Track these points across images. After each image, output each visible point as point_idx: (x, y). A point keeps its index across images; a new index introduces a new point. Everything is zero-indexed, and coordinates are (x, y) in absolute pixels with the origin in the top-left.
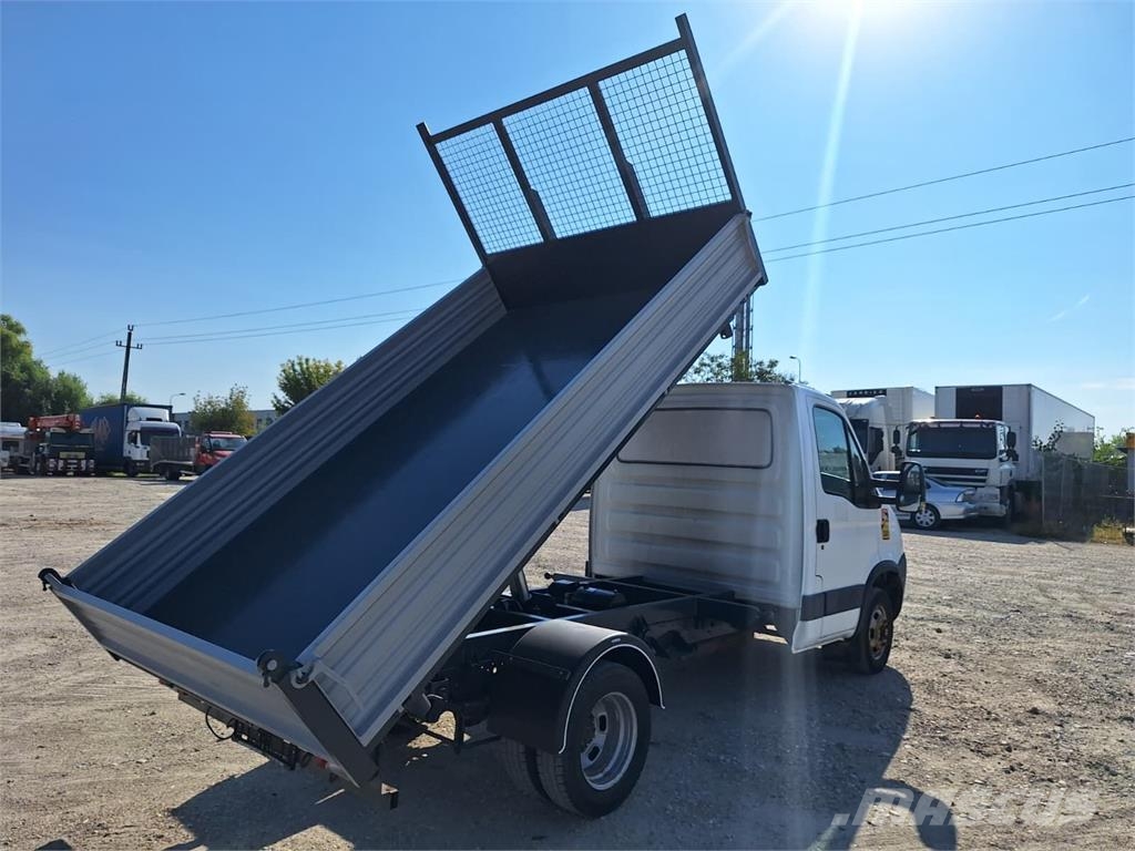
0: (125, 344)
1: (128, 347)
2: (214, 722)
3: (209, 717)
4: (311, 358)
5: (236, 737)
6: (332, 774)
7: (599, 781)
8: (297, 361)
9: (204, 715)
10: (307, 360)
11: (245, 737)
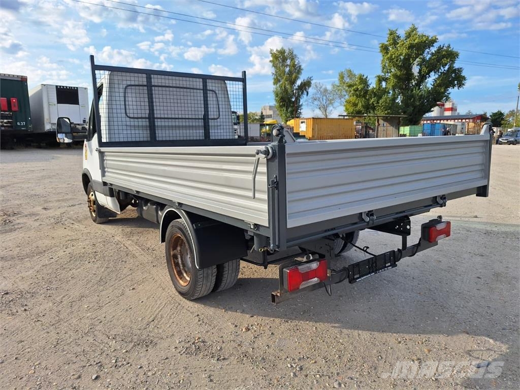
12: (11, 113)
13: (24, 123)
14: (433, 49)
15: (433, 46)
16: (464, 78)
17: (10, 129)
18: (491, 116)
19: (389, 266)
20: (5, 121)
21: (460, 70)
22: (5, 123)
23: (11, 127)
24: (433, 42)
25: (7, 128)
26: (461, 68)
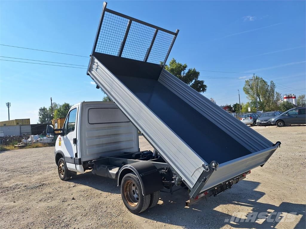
14: (186, 71)
15: (185, 70)
16: (205, 86)
18: (233, 106)
19: (228, 188)
21: (202, 82)
24: (185, 67)
26: (203, 81)
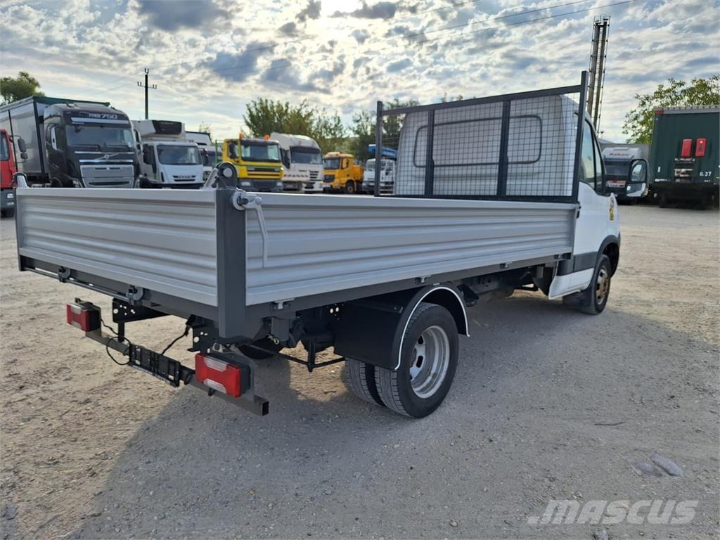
0: (144, 84)
1: (146, 87)
2: (112, 351)
3: (109, 349)
4: (269, 99)
5: (131, 363)
6: (211, 389)
7: (422, 390)
8: (258, 102)
9: (105, 347)
10: (266, 101)
11: (138, 362)
12: (694, 160)
13: (710, 173)
17: (688, 181)
20: (683, 170)
22: (683, 173)
23: (689, 178)
25: (683, 181)
